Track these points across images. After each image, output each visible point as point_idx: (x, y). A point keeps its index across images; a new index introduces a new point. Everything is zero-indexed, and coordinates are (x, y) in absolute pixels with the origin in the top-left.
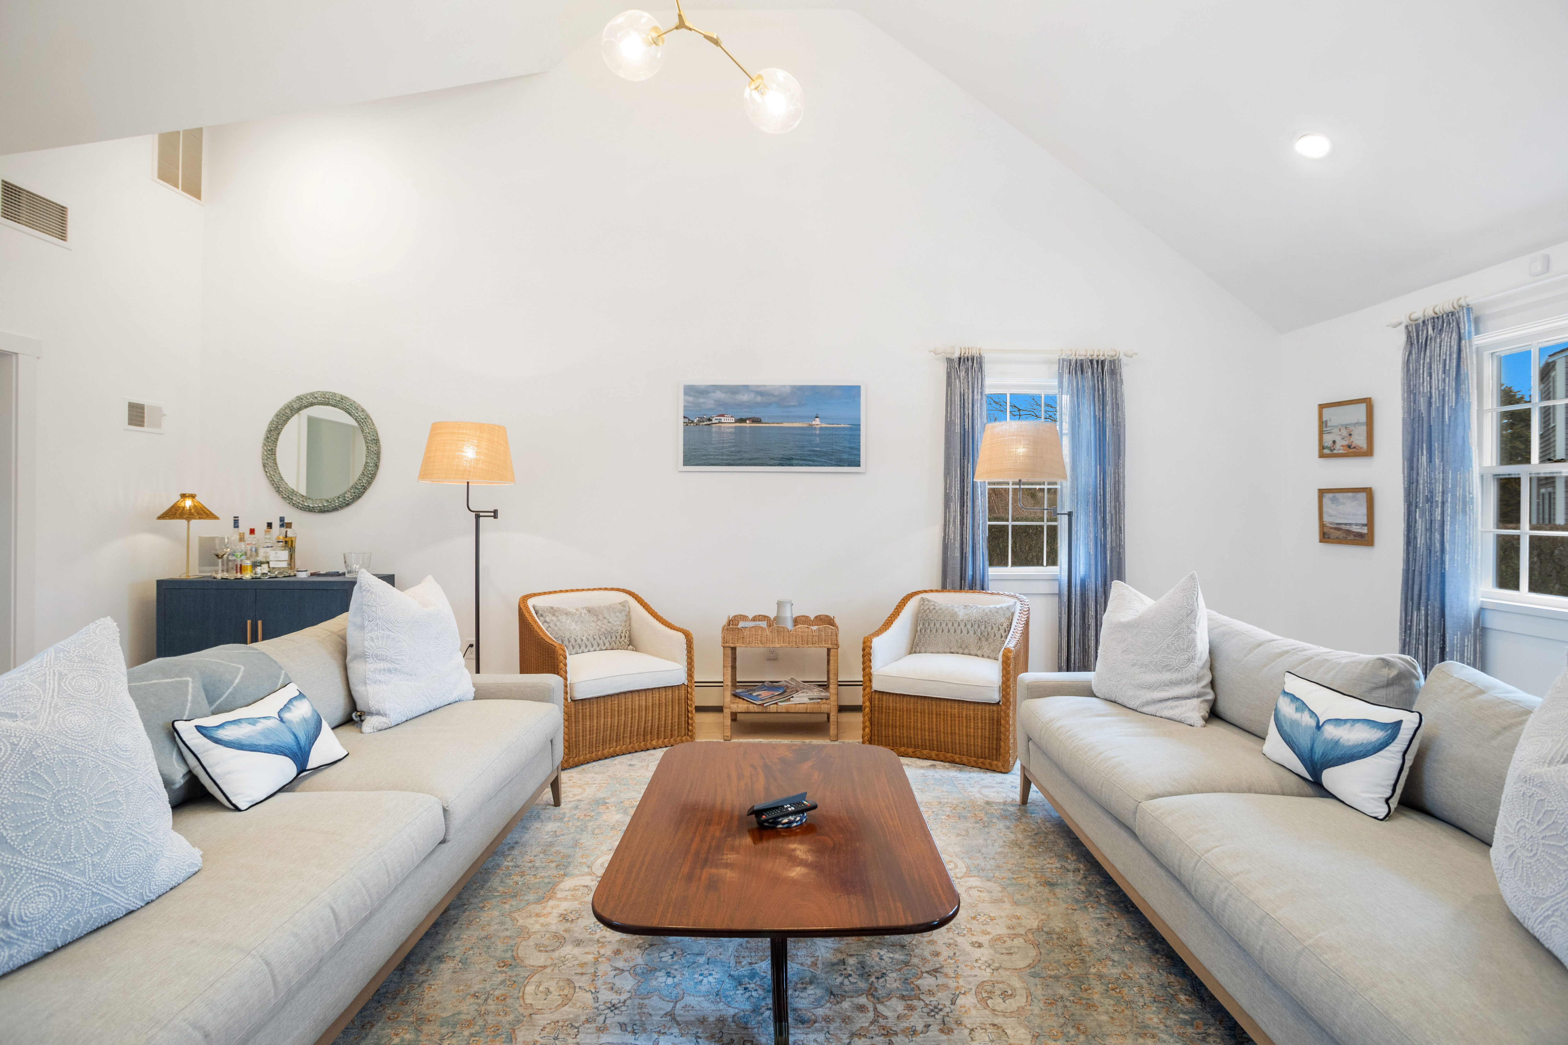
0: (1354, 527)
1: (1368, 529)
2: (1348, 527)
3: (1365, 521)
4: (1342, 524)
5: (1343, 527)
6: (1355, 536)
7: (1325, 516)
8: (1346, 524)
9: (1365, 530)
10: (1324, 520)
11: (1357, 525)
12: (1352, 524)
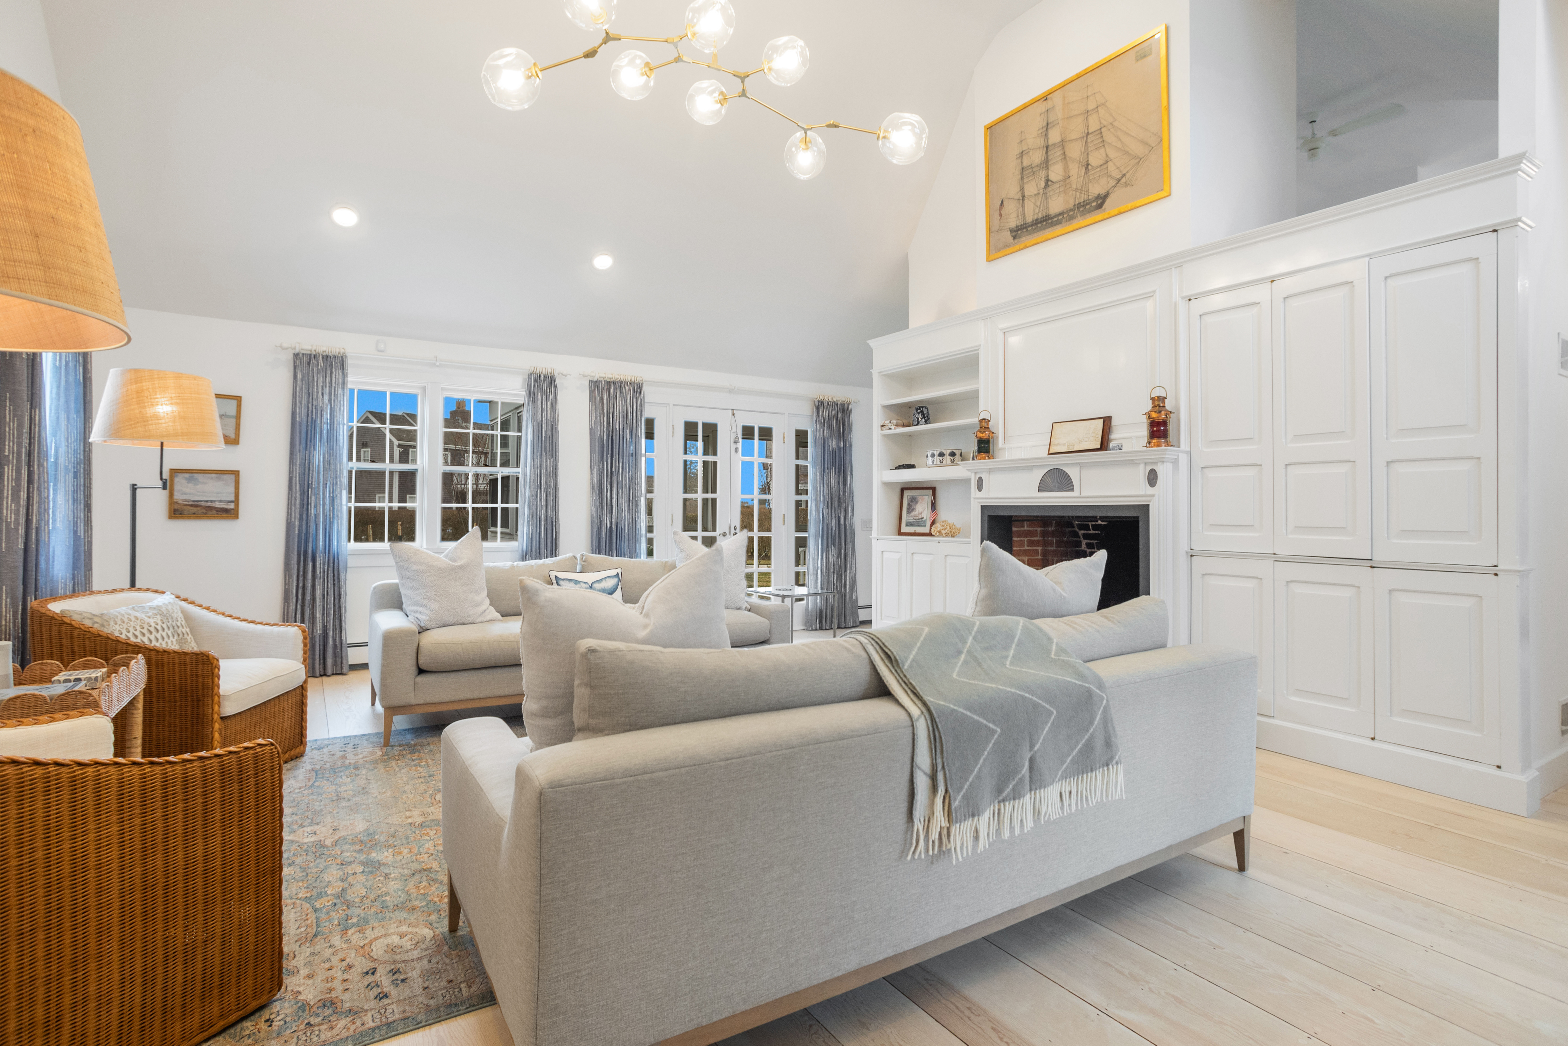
0: (217, 503)
1: (235, 505)
2: (209, 504)
3: (232, 498)
4: (202, 501)
5: (203, 504)
6: (217, 511)
7: (176, 494)
8: (207, 501)
9: (232, 506)
10: (175, 497)
11: (220, 501)
12: (215, 501)
